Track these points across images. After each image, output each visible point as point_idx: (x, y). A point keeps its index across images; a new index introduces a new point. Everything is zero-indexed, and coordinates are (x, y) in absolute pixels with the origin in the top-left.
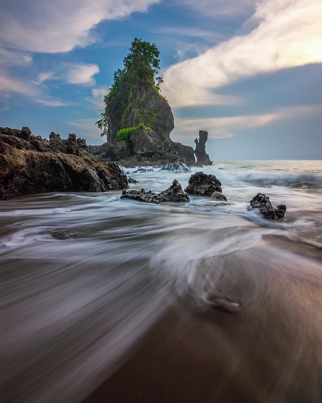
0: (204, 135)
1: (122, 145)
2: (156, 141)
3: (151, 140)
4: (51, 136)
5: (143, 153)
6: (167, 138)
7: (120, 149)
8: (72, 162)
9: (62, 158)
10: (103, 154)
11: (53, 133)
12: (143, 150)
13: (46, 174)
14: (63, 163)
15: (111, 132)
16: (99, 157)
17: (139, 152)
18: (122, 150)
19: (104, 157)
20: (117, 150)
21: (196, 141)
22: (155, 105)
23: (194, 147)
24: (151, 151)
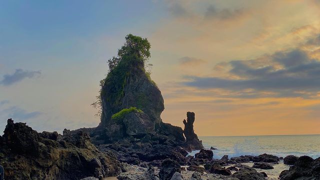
0: (191, 116)
1: (115, 127)
2: (147, 123)
3: (143, 121)
4: (64, 132)
5: (135, 134)
6: (158, 119)
7: (114, 131)
8: (85, 154)
9: (79, 152)
10: (97, 136)
11: (65, 129)
12: (135, 132)
13: (69, 163)
14: (79, 155)
15: (105, 114)
16: (93, 139)
17: (132, 133)
18: (116, 132)
19: (98, 139)
20: (111, 133)
21: (184, 122)
22: (146, 89)
23: (183, 127)
24: (142, 133)
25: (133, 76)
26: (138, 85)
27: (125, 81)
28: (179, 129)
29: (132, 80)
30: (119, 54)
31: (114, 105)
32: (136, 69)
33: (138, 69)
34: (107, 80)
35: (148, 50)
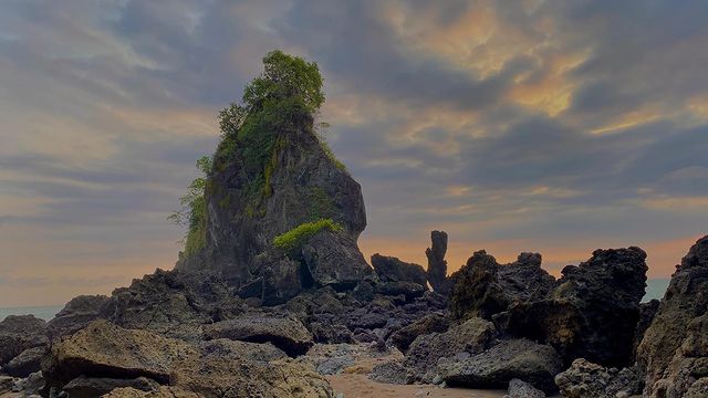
0: (441, 241)
1: (288, 266)
5: (334, 281)
7: (285, 275)
12: (334, 276)
17: (328, 280)
20: (279, 279)
22: (326, 180)
23: (425, 265)
24: (351, 278)
25: (293, 148)
26: (308, 170)
27: (274, 160)
28: (417, 268)
29: (290, 159)
30: (246, 97)
31: (238, 216)
32: (299, 132)
33: (305, 132)
34: (220, 159)
35: (318, 90)
